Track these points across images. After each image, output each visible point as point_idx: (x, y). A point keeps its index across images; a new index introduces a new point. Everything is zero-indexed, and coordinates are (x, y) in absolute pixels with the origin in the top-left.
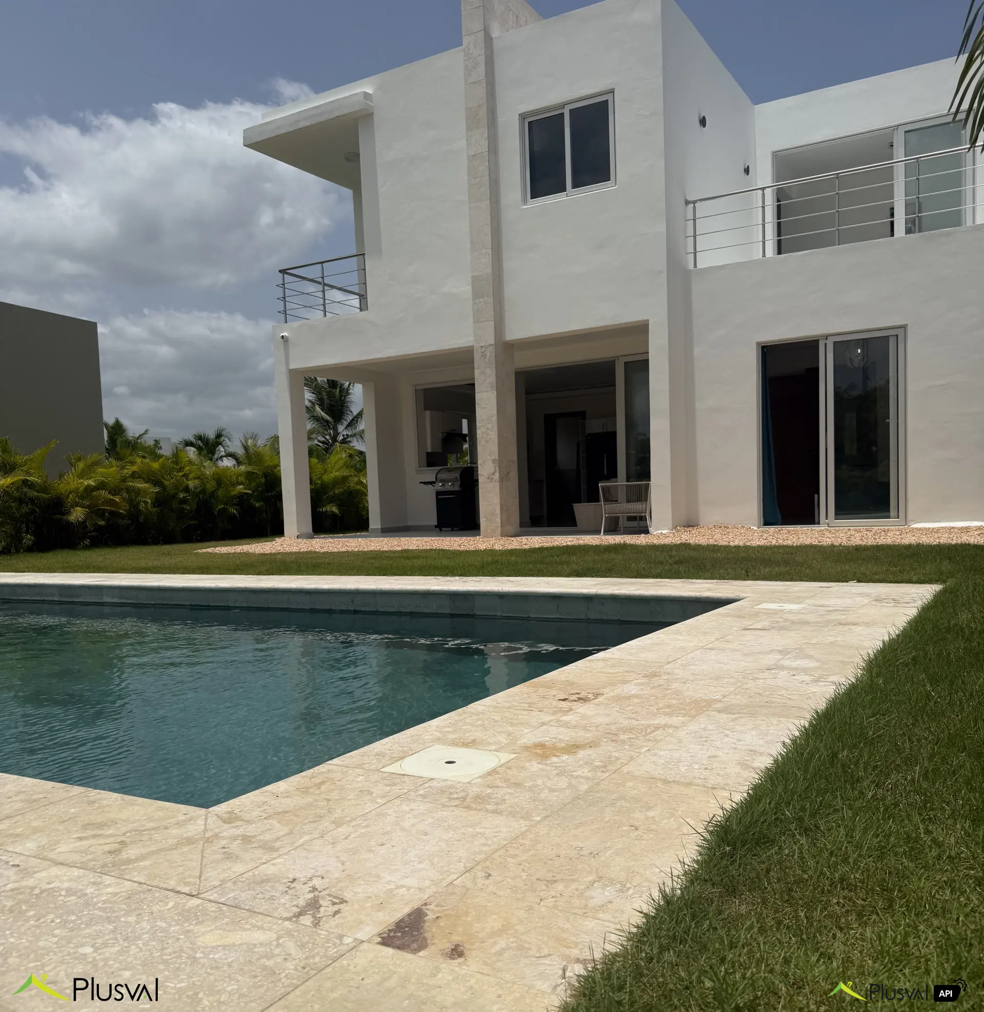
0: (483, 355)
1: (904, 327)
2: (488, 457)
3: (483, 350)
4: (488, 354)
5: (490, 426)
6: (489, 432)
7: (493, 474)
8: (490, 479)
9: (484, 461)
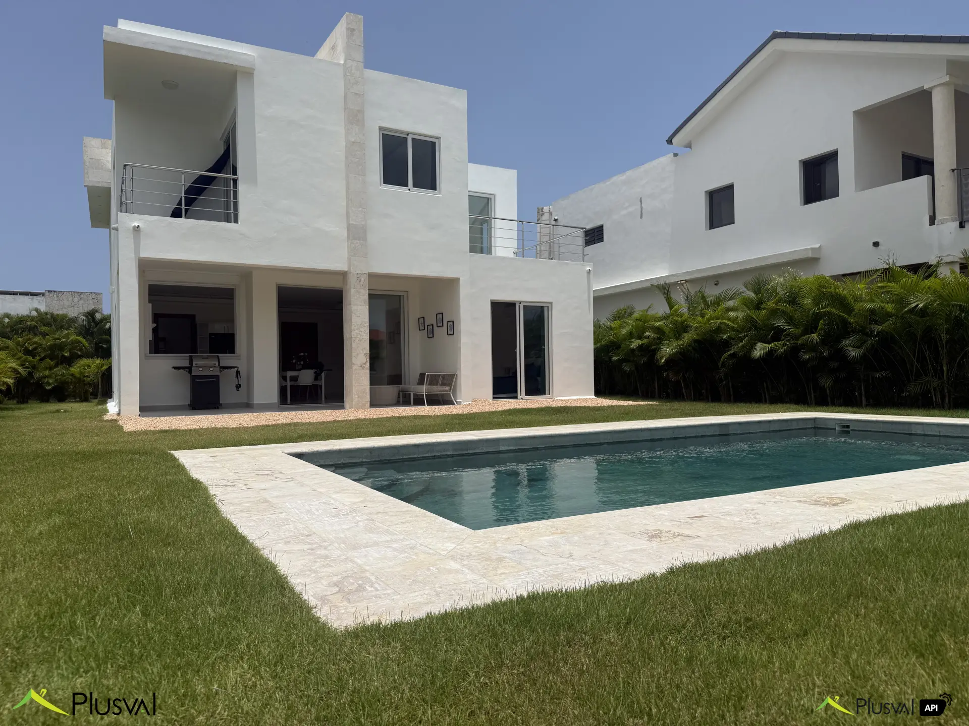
0: (359, 279)
1: (551, 303)
2: (361, 352)
3: (359, 276)
4: (363, 280)
5: (363, 330)
6: (362, 334)
7: (365, 364)
8: (362, 367)
9: (358, 354)
